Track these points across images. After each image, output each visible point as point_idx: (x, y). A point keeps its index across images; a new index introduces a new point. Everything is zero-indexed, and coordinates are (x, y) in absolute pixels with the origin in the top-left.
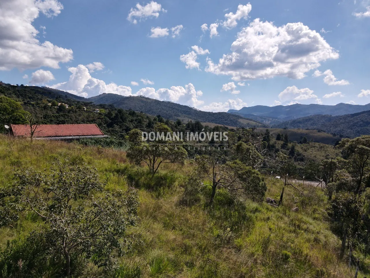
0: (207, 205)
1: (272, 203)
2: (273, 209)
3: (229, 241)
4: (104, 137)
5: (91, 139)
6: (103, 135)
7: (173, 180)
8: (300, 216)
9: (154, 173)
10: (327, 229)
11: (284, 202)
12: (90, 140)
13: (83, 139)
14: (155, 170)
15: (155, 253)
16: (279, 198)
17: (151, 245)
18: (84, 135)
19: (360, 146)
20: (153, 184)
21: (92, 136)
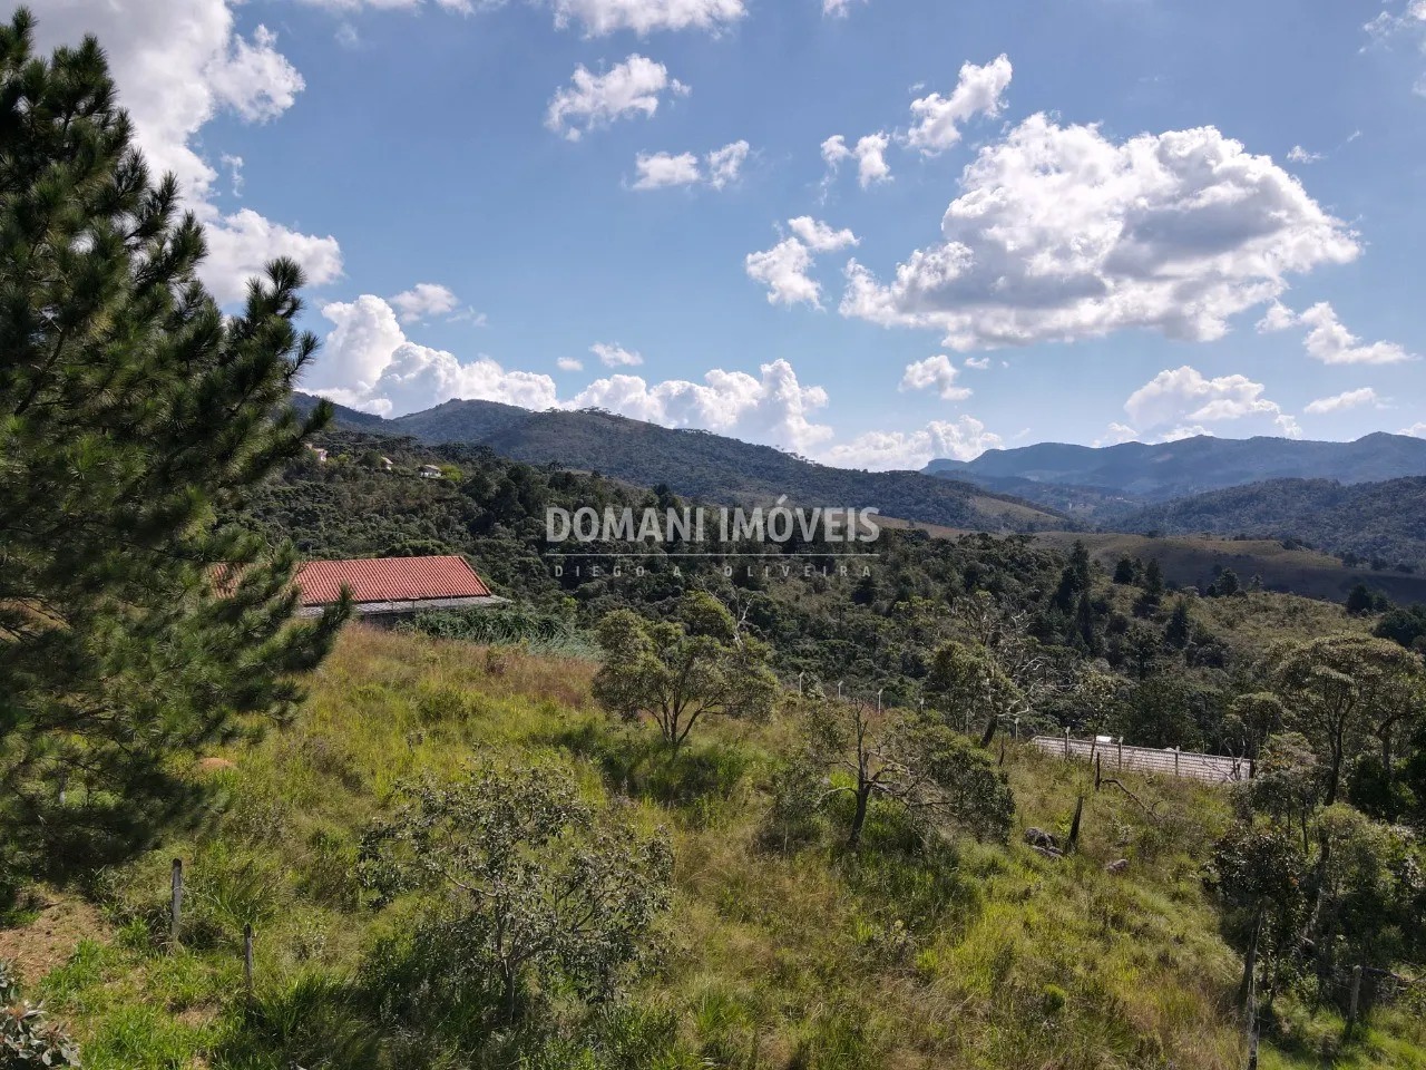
0: (839, 850)
1: (1045, 845)
2: (1046, 864)
3: (899, 955)
4: (493, 606)
5: (452, 610)
6: (488, 595)
7: (734, 771)
8: (1128, 887)
9: (676, 745)
10: (1209, 929)
11: (1087, 842)
12: (447, 617)
13: (426, 611)
15: (703, 982)
16: (1067, 828)
18: (428, 598)
19: (1321, 670)
21: (454, 602)
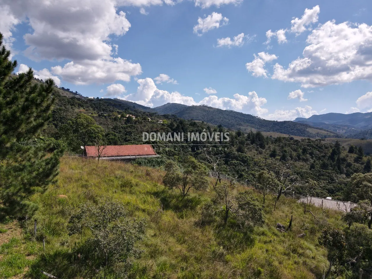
1: (280, 228)
2: (279, 234)
4: (156, 157)
5: (145, 158)
6: (156, 155)
8: (302, 241)
9: (185, 196)
11: (294, 228)
12: (144, 160)
13: (139, 158)
14: (185, 193)
16: (289, 224)
17: (161, 254)
18: (140, 155)
20: (180, 206)
21: (146, 156)
